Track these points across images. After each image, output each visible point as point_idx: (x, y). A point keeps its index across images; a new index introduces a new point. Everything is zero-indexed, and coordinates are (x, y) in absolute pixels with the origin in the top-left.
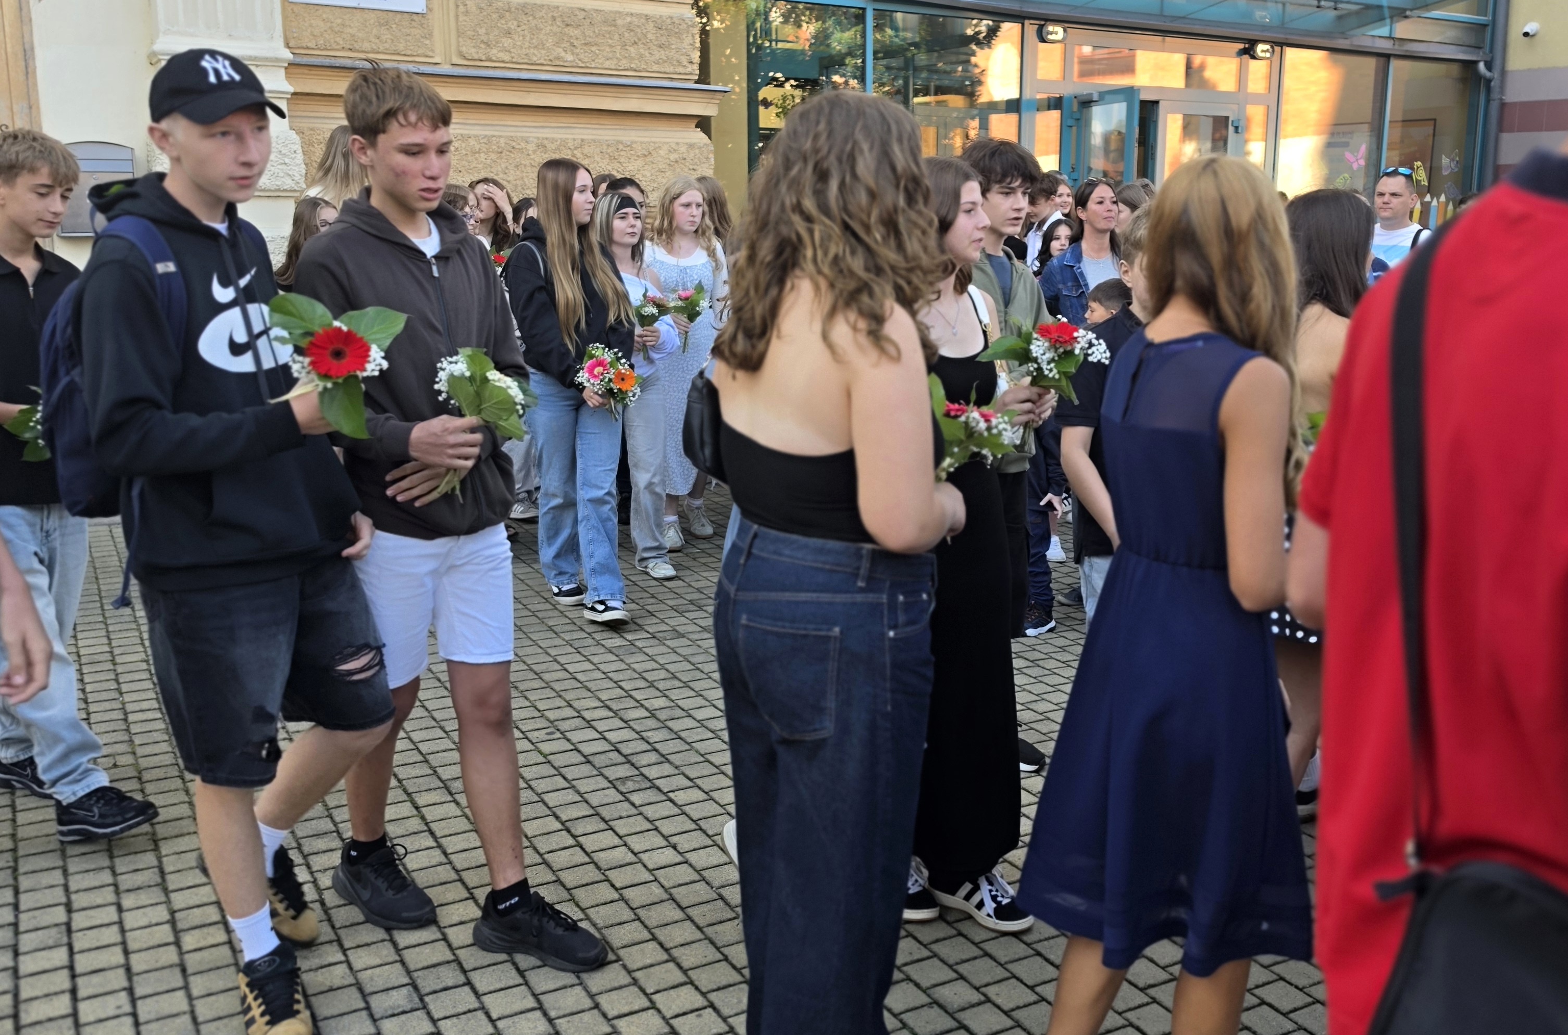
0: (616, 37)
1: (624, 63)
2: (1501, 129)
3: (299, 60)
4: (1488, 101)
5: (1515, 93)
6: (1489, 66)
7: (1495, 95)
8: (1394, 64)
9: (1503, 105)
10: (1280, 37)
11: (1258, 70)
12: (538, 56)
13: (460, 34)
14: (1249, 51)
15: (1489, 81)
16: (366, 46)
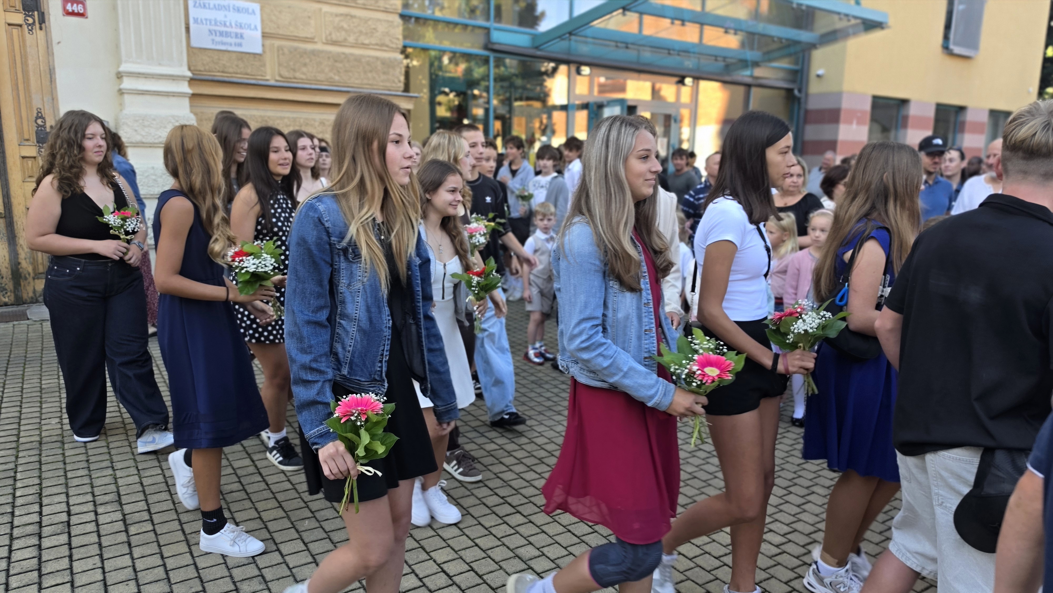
0: (361, 68)
2: (806, 122)
3: (196, 77)
4: (799, 109)
5: (812, 105)
6: (800, 91)
7: (803, 106)
8: (754, 90)
9: (807, 111)
10: (697, 75)
11: (686, 91)
12: (321, 77)
13: (280, 65)
14: (681, 82)
15: (800, 99)
16: (231, 70)
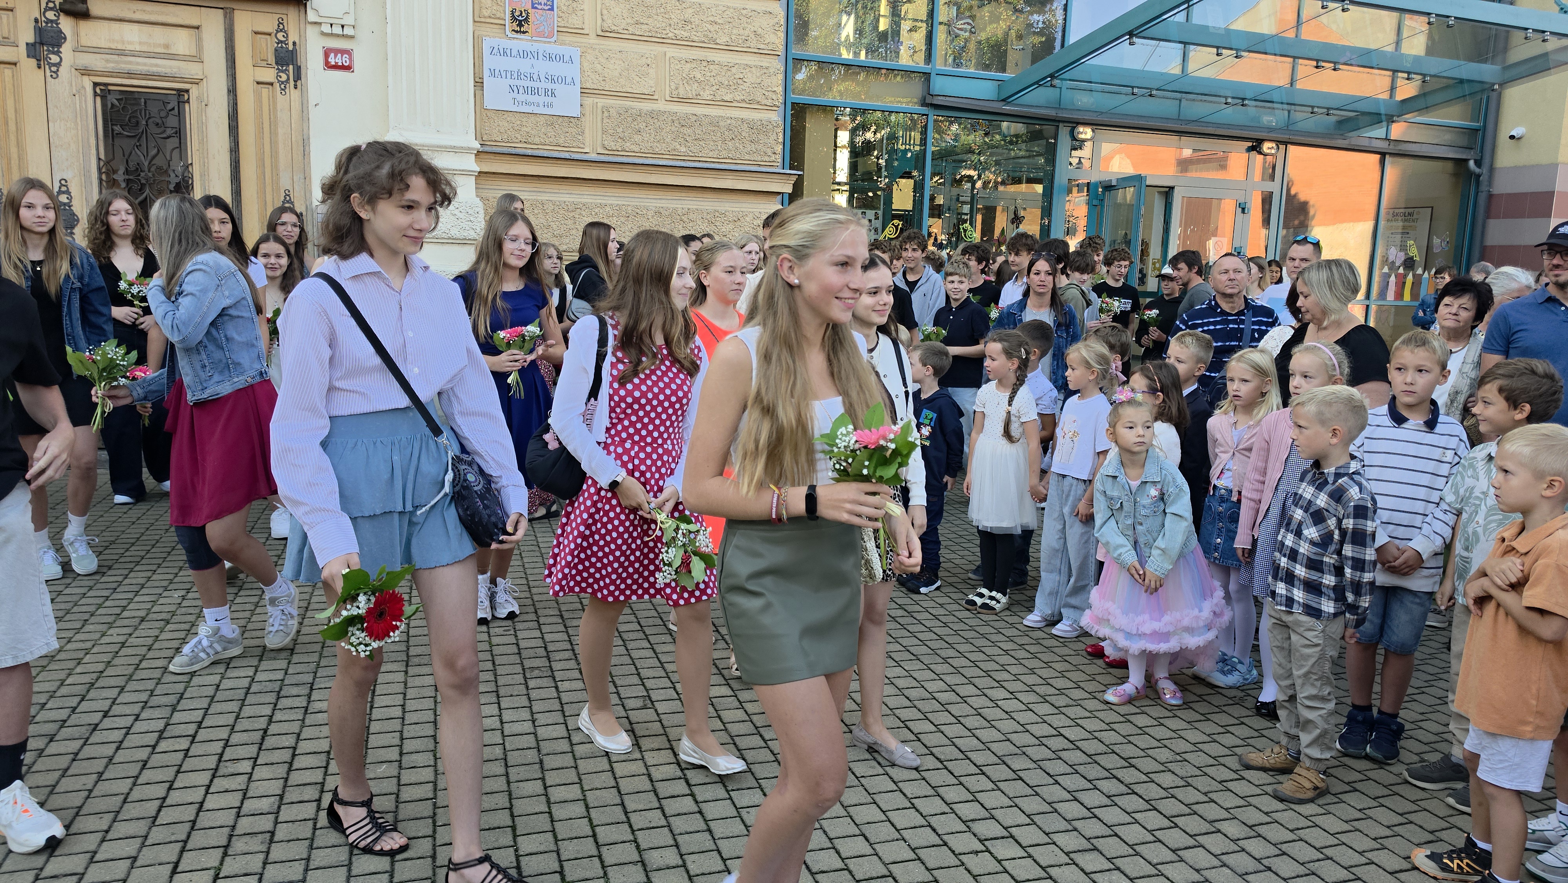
0: (719, 134)
1: (724, 154)
2: (1488, 215)
3: (485, 149)
5: (1502, 186)
6: (1478, 163)
7: (1484, 187)
8: (1389, 162)
10: (1285, 137)
11: (1263, 163)
12: (659, 148)
13: (604, 132)
14: (1256, 148)
15: (1479, 176)
16: (537, 140)
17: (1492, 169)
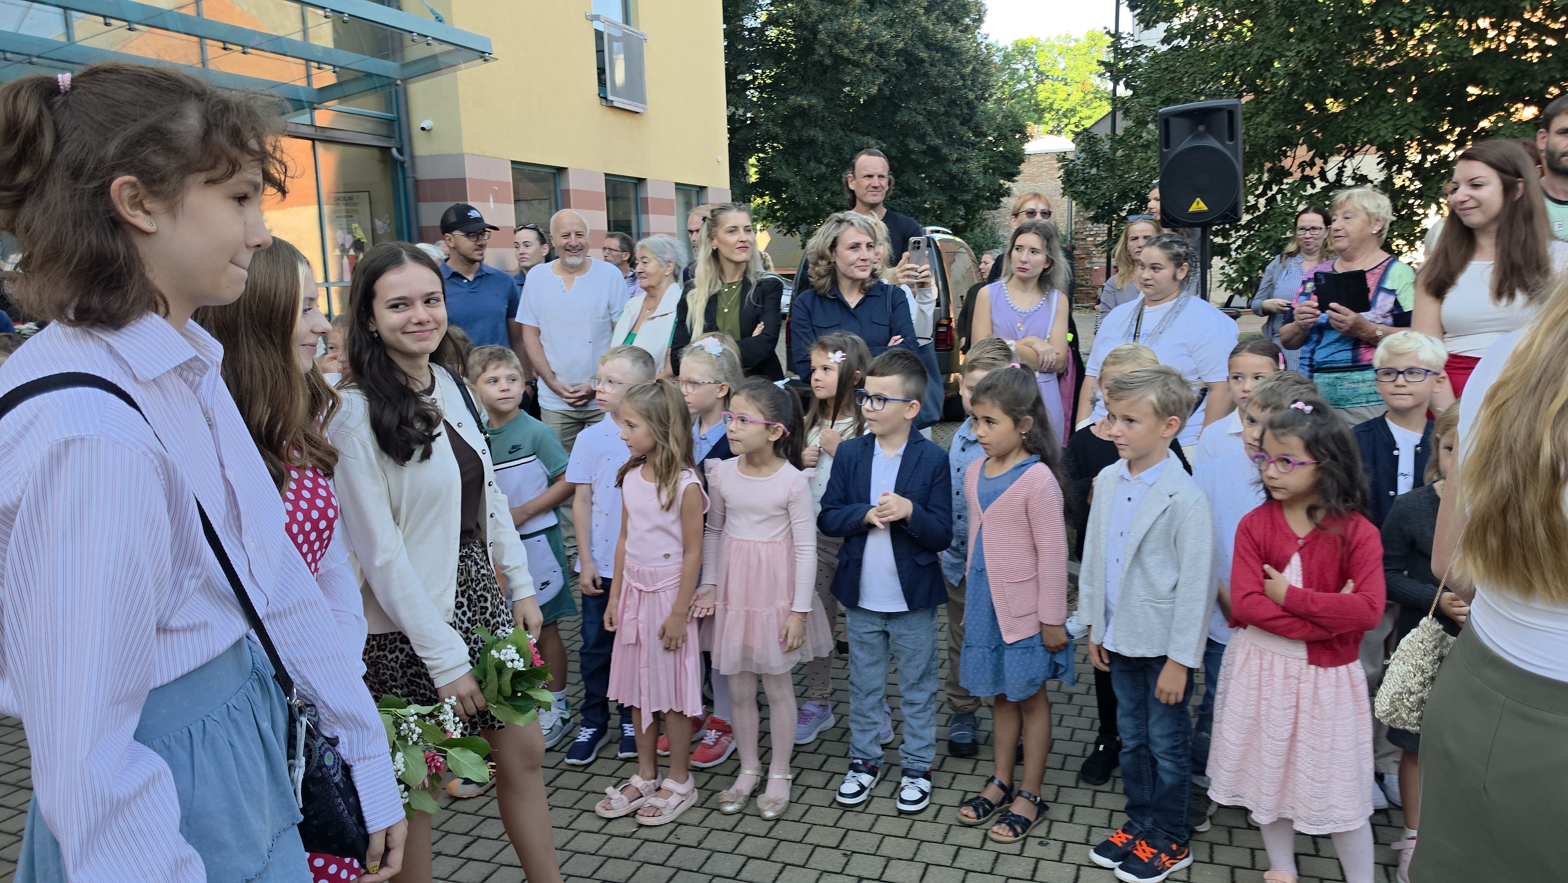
2: (418, 200)
4: (405, 178)
5: (425, 173)
6: (400, 151)
7: (409, 174)
8: (320, 148)
9: (416, 182)
15: (402, 163)
17: (412, 157)
